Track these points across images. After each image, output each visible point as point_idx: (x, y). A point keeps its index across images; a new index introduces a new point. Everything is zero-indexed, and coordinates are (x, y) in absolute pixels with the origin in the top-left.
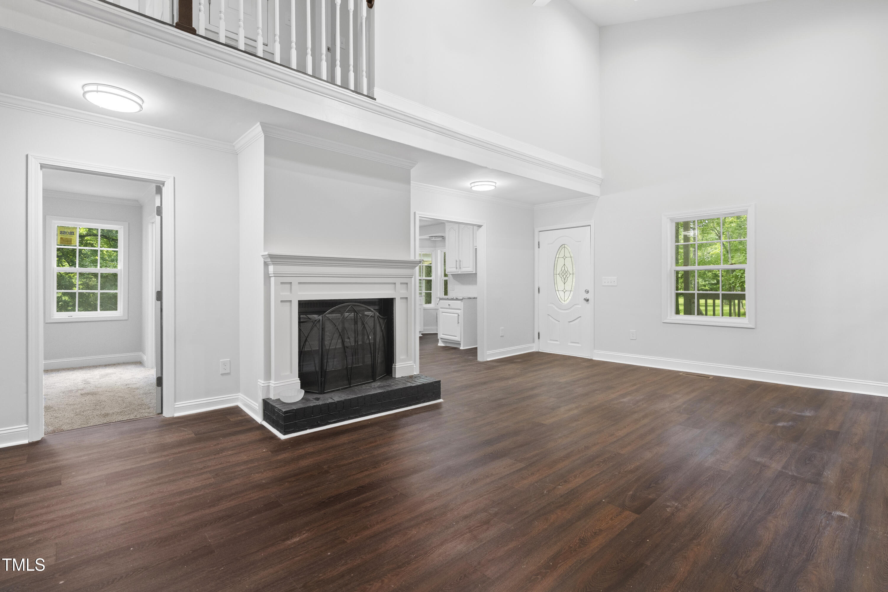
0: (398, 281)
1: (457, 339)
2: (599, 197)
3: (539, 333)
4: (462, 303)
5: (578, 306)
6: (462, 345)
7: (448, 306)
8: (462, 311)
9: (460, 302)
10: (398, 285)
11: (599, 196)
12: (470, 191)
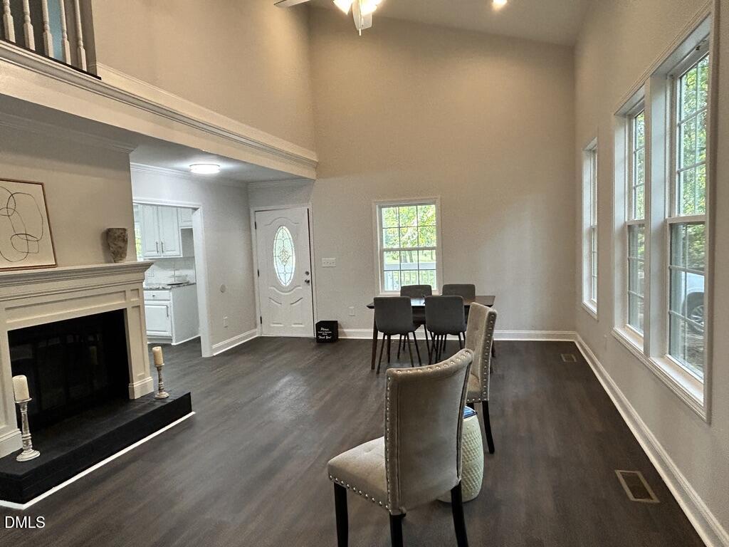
0: (128, 288)
1: (167, 334)
2: (315, 180)
3: (261, 318)
4: (171, 293)
5: (299, 288)
6: (174, 341)
7: (152, 298)
8: (171, 301)
9: (168, 291)
10: (128, 293)
11: (314, 178)
12: (187, 171)
